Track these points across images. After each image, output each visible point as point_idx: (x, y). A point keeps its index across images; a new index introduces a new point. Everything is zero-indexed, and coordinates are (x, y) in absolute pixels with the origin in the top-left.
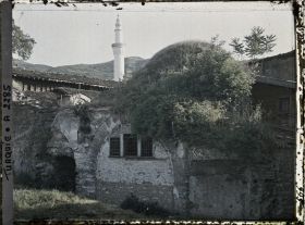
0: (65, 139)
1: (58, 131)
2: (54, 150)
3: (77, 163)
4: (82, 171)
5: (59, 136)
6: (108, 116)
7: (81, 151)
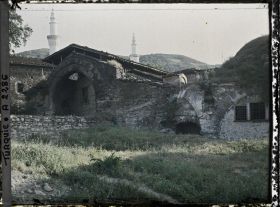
1: (187, 102)
2: (182, 118)
3: (202, 127)
5: (187, 106)
6: (232, 90)
7: (206, 118)
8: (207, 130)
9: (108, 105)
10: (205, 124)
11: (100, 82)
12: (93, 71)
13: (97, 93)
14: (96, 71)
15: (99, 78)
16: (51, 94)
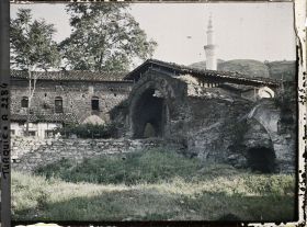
0: (264, 130)
1: (257, 122)
2: (252, 142)
3: (277, 153)
4: (283, 162)
7: (281, 143)
8: (282, 158)
9: (180, 126)
10: (281, 150)
11: (173, 100)
12: (167, 87)
13: (171, 112)
14: (170, 88)
15: (172, 95)
16: (131, 113)
